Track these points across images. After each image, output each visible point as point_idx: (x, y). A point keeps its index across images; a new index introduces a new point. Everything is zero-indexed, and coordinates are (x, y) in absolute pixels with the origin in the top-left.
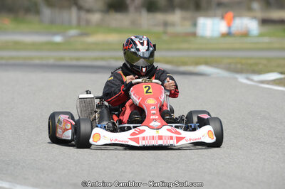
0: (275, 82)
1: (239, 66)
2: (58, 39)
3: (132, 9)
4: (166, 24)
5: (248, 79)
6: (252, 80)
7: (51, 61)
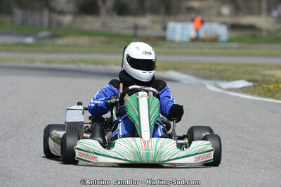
0: (243, 90)
1: (208, 72)
2: (29, 40)
3: (103, 11)
4: (136, 27)
5: (216, 86)
6: (220, 87)
7: (22, 64)
